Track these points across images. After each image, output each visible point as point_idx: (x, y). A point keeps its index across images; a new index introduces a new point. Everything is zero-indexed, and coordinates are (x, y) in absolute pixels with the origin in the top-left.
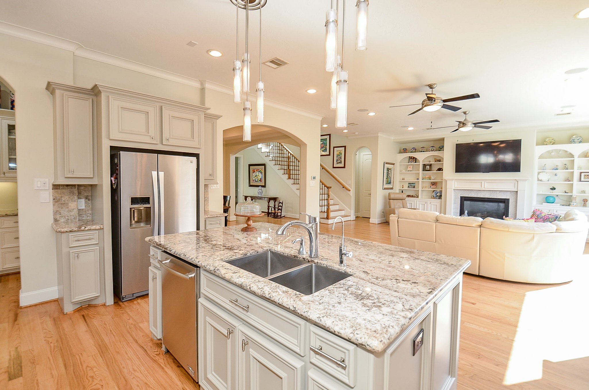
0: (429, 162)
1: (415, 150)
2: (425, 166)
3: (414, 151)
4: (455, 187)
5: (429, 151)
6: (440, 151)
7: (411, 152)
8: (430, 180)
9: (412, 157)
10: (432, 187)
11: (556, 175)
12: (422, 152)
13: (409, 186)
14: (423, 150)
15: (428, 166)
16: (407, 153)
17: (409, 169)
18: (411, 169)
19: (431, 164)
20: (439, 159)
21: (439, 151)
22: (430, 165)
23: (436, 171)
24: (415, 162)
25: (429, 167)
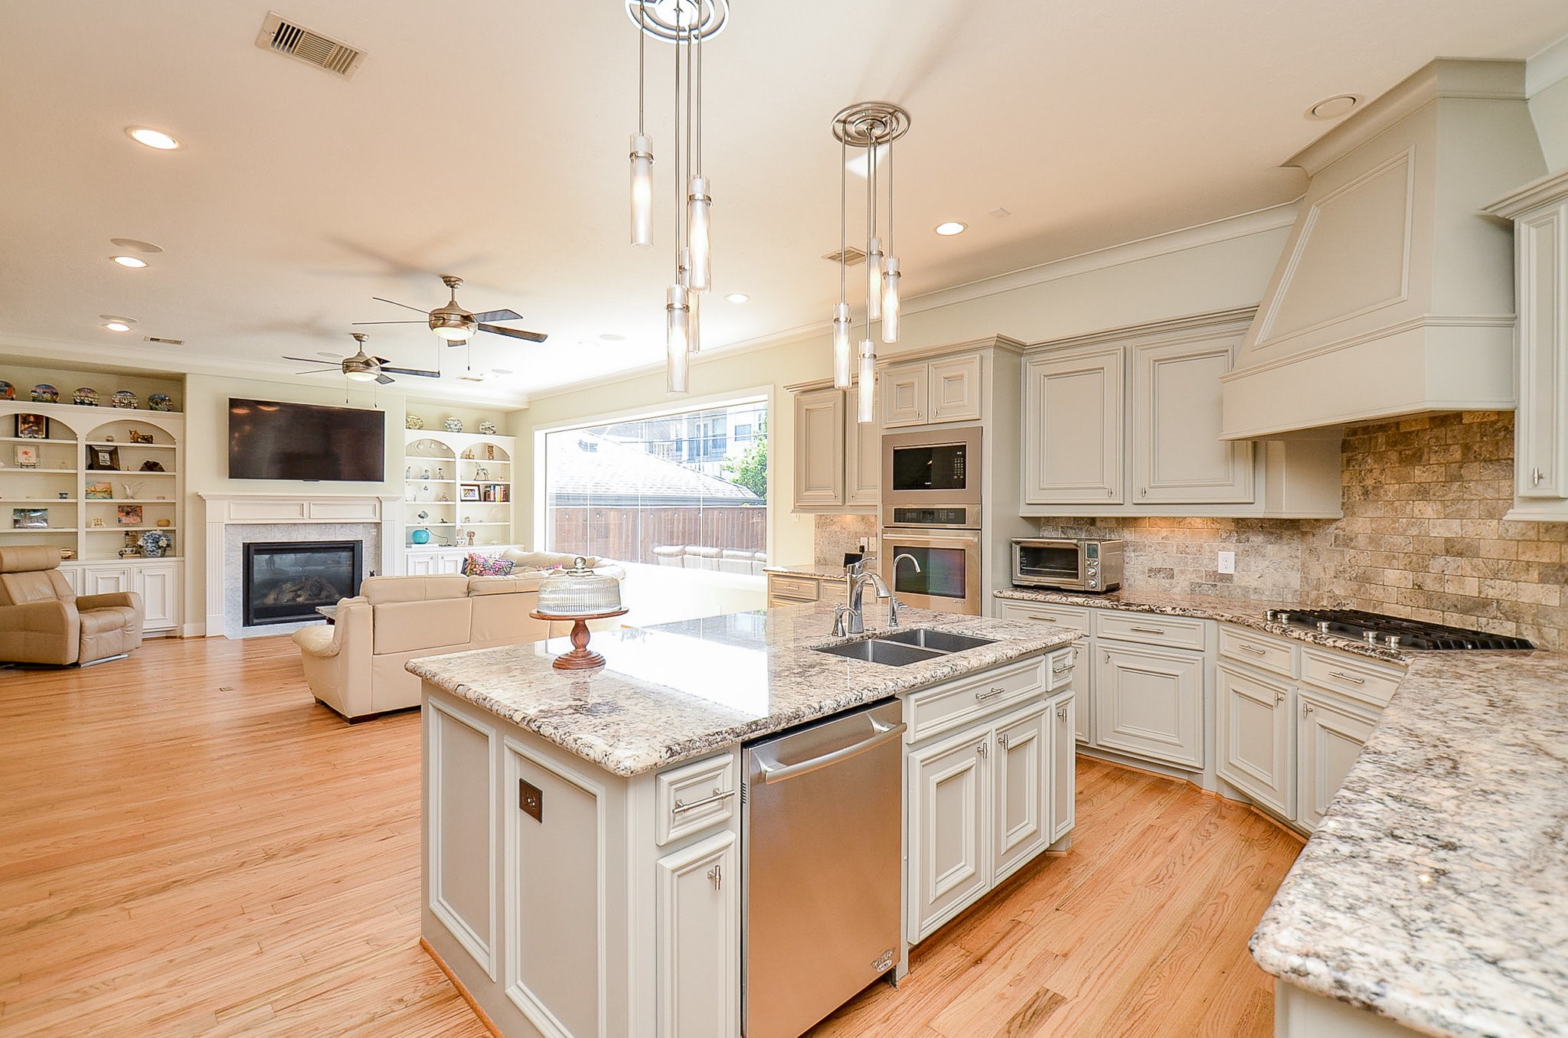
0: (108, 441)
1: (53, 395)
2: (92, 451)
3: (48, 396)
4: (230, 519)
5: (115, 406)
6: (156, 409)
7: (33, 401)
8: (111, 498)
9: (29, 415)
10: (125, 520)
11: (426, 489)
12: (82, 403)
13: (16, 521)
14: (84, 398)
15: (105, 452)
16: (13, 399)
17: (22, 459)
18: (33, 460)
19: (116, 447)
20: (147, 433)
21: (152, 409)
22: (114, 453)
23: (140, 470)
24: (47, 437)
25: (107, 456)
